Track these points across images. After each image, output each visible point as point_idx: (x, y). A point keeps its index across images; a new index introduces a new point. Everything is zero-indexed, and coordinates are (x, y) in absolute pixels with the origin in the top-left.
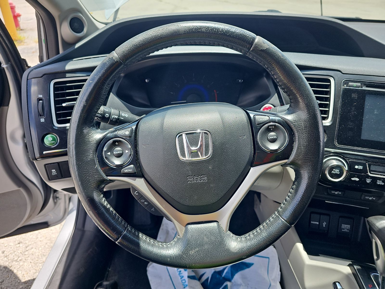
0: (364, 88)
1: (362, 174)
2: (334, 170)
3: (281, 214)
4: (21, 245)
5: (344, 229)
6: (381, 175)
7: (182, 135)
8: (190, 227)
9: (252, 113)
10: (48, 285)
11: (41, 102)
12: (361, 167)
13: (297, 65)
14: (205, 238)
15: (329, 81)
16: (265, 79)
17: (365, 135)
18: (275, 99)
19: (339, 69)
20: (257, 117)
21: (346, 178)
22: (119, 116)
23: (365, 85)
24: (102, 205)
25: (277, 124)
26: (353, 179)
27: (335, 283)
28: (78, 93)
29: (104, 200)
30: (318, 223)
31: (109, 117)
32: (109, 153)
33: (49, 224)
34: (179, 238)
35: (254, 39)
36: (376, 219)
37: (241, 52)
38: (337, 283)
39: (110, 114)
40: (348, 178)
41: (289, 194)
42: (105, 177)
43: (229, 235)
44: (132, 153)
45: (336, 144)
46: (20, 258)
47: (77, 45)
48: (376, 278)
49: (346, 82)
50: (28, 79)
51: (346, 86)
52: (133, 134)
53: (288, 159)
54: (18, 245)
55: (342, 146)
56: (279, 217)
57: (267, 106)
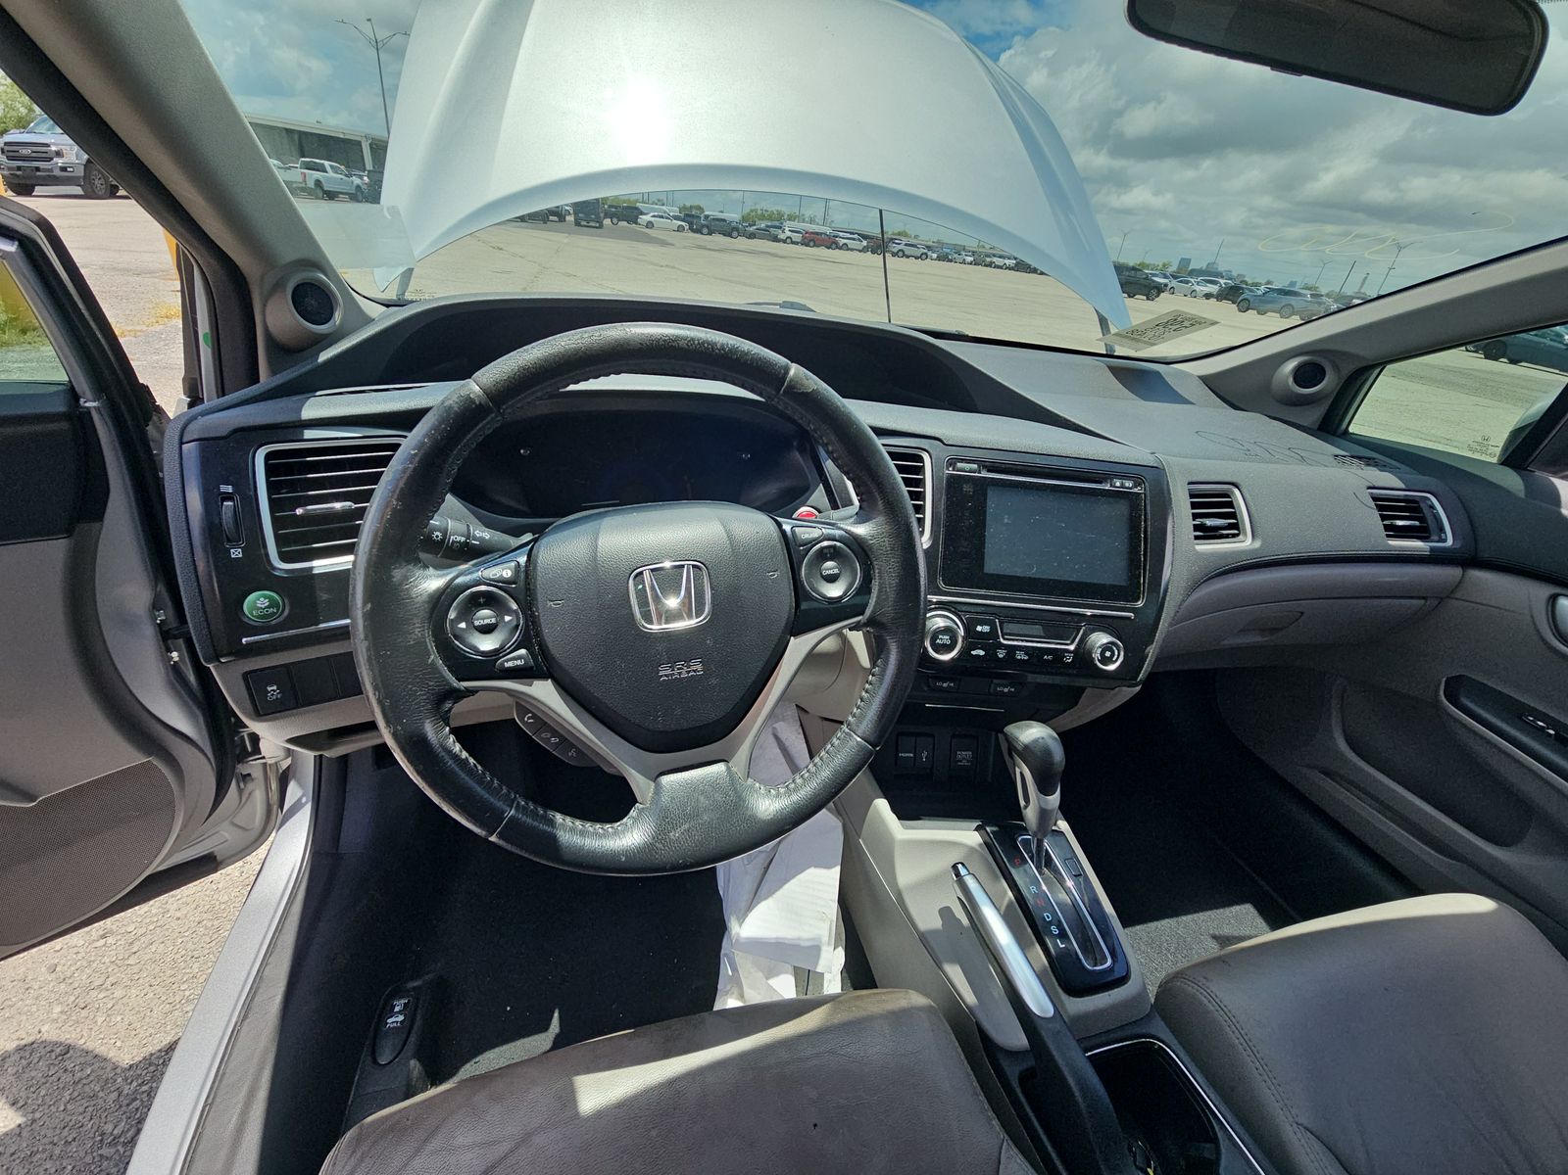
0: (984, 474)
1: (989, 642)
2: (940, 637)
3: (854, 727)
4: (110, 940)
5: (961, 761)
6: (1022, 641)
7: (641, 573)
8: (666, 779)
9: (788, 523)
10: (241, 1018)
11: (230, 503)
12: (986, 629)
13: (872, 428)
14: (702, 798)
15: (920, 459)
16: (797, 455)
17: (991, 566)
18: (819, 495)
19: (937, 436)
20: (797, 529)
21: (961, 653)
22: (468, 537)
23: (984, 467)
24: (449, 752)
25: (838, 544)
26: (973, 653)
27: (955, 867)
28: (375, 479)
29: (451, 740)
30: (912, 755)
31: (443, 540)
32: (463, 625)
33: (219, 858)
34: (643, 809)
35: (787, 370)
36: (1019, 728)
37: (760, 395)
38: (960, 866)
39: (445, 532)
40: (965, 652)
41: (867, 686)
42: (455, 684)
43: (752, 787)
44: (521, 622)
45: (941, 585)
46: (112, 979)
47: (323, 357)
48: (1026, 843)
49: (952, 463)
50: (184, 440)
51: (953, 470)
52: (522, 576)
53: (862, 614)
54: (102, 942)
55: (953, 589)
56: (850, 735)
57: (804, 509)
